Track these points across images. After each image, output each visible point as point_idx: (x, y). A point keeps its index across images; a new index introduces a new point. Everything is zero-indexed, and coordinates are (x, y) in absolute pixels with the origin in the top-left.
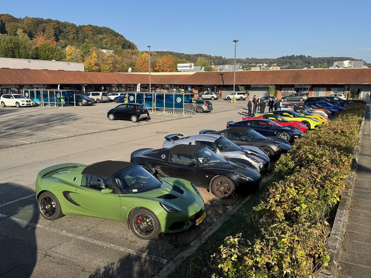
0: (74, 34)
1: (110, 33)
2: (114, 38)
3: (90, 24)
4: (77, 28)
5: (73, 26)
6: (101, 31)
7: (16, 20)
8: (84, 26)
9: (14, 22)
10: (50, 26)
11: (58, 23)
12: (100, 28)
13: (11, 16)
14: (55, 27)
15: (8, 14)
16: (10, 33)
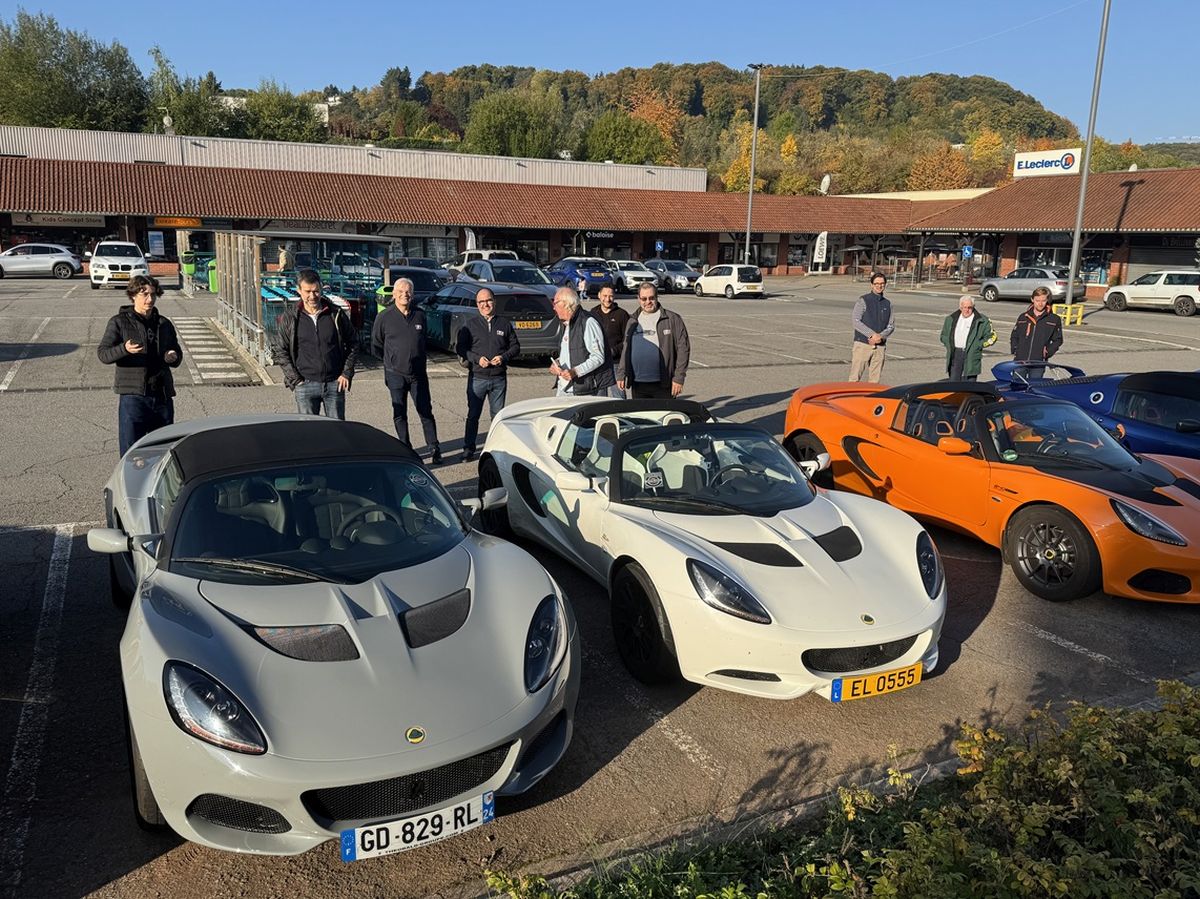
0: (879, 103)
1: (993, 93)
2: (1002, 108)
3: (934, 72)
4: (893, 85)
5: (882, 80)
6: (962, 91)
7: (732, 77)
8: (915, 79)
9: (726, 83)
10: (816, 85)
11: (841, 75)
12: (965, 81)
13: (722, 67)
14: (830, 88)
15: (714, 63)
16: (710, 111)
